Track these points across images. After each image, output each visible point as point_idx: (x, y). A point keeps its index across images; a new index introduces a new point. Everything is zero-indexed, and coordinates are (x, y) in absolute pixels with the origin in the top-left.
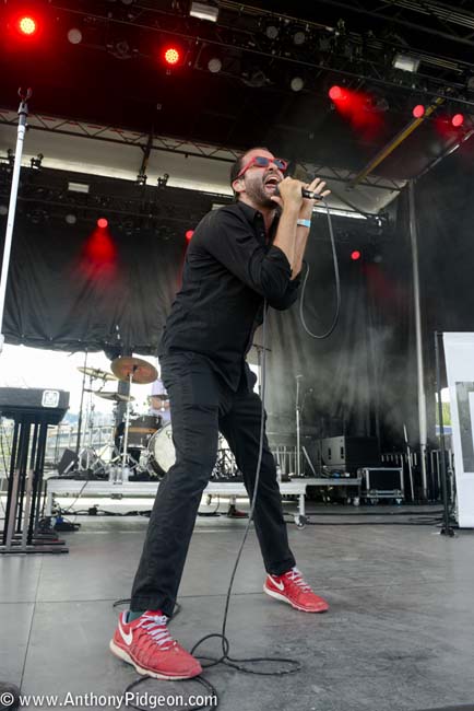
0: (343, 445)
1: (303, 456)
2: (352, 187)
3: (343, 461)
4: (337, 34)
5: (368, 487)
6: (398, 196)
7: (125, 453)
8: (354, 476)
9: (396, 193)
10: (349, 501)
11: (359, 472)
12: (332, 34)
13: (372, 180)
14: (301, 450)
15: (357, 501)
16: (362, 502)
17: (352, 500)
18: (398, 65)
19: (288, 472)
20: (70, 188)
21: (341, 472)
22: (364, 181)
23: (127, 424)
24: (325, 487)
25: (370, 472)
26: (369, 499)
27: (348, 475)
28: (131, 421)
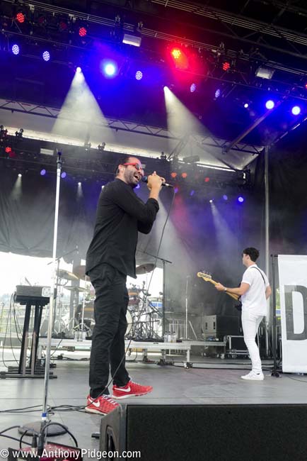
0: (215, 320)
1: (189, 328)
2: (226, 152)
3: (215, 331)
4: (219, 54)
5: (230, 348)
6: (258, 157)
7: (82, 323)
8: (221, 340)
9: (256, 155)
10: (218, 356)
11: (225, 338)
12: (216, 54)
13: (240, 146)
14: (188, 323)
15: (223, 356)
16: (226, 356)
17: (220, 356)
18: (259, 75)
19: (179, 336)
20: (41, 152)
21: (214, 338)
22: (235, 147)
23: (84, 306)
24: (202, 347)
25: (232, 338)
26: (230, 355)
27: (217, 340)
28: (85, 304)
